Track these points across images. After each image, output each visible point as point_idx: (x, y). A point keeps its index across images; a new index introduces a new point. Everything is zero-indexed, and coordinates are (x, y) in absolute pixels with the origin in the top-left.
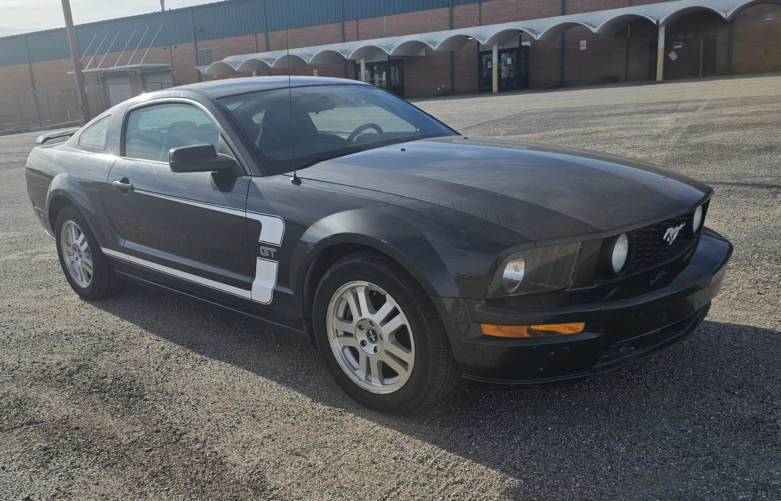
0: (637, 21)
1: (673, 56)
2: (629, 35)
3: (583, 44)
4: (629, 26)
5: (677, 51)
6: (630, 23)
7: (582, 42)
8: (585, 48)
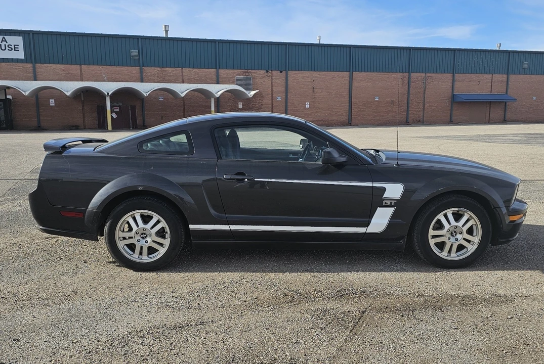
0: (87, 91)
1: (115, 116)
2: (83, 99)
3: (52, 102)
4: (82, 93)
5: (116, 112)
6: (82, 92)
7: (51, 100)
8: (54, 105)
